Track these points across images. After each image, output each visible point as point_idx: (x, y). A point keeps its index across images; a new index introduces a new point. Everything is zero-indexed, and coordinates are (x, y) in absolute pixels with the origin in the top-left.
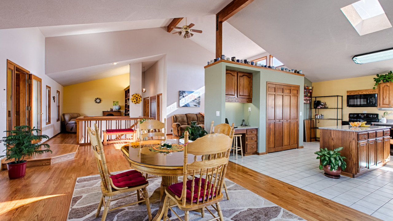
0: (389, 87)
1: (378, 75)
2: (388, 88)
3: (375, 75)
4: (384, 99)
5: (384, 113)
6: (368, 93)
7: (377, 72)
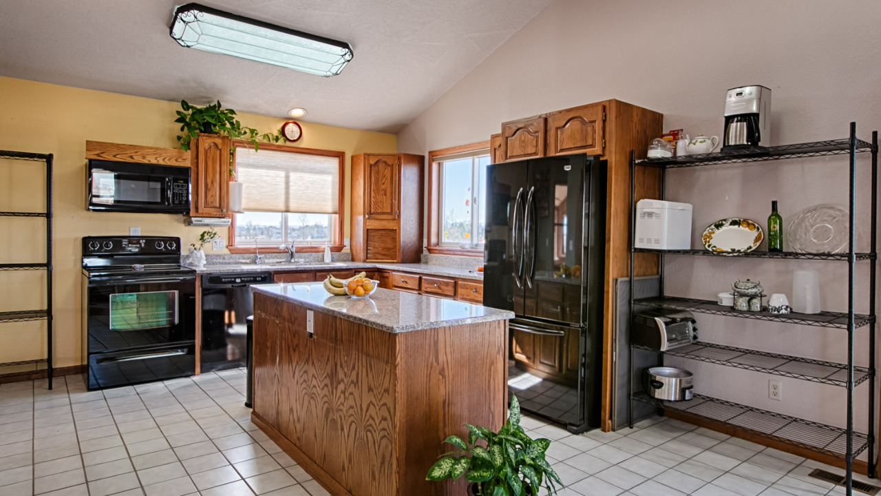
0: (220, 150)
1: (185, 105)
2: (218, 152)
3: (178, 101)
4: (210, 190)
5: (203, 236)
6: (161, 162)
7: (185, 95)
